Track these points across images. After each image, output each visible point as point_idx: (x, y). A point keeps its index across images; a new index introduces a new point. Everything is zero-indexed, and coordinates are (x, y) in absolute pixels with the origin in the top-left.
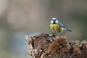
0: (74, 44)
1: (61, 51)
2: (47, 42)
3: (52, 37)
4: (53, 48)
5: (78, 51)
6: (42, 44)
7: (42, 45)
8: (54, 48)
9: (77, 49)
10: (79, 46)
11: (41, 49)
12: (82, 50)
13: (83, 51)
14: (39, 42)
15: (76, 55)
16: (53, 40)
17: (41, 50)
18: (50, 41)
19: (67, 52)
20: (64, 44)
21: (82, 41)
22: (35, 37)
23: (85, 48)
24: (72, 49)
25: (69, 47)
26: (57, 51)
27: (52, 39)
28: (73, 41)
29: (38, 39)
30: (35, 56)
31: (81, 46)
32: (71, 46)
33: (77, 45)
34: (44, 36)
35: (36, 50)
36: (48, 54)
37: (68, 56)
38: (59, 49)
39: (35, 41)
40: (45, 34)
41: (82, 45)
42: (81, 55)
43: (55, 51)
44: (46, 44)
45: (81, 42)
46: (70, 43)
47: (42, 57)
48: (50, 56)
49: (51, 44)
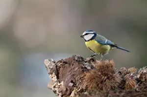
0: (127, 73)
1: (105, 85)
2: (81, 70)
3: (89, 62)
4: (91, 79)
5: (134, 86)
6: (73, 73)
7: (73, 75)
8: (94, 80)
9: (131, 82)
10: (135, 77)
11: (72, 82)
12: (141, 83)
13: (142, 85)
14: (69, 69)
15: (131, 92)
16: (92, 67)
17: (71, 84)
18: (86, 68)
19: (115, 87)
20: (111, 74)
21: (141, 69)
22: (61, 61)
23: (146, 79)
24: (124, 82)
25: (118, 79)
26: (98, 85)
27: (89, 66)
28: (125, 68)
29: (66, 65)
30: (60, 94)
31: (138, 77)
32: (122, 77)
33: (132, 74)
34: (77, 61)
35: (62, 83)
36: (82, 91)
37: (117, 93)
38: (102, 82)
39: (61, 69)
40: (78, 58)
41: (141, 75)
42: (139, 92)
43: (95, 85)
44: (79, 74)
45: (138, 71)
46: (120, 72)
47: (72, 95)
48: (86, 93)
49: (88, 74)
